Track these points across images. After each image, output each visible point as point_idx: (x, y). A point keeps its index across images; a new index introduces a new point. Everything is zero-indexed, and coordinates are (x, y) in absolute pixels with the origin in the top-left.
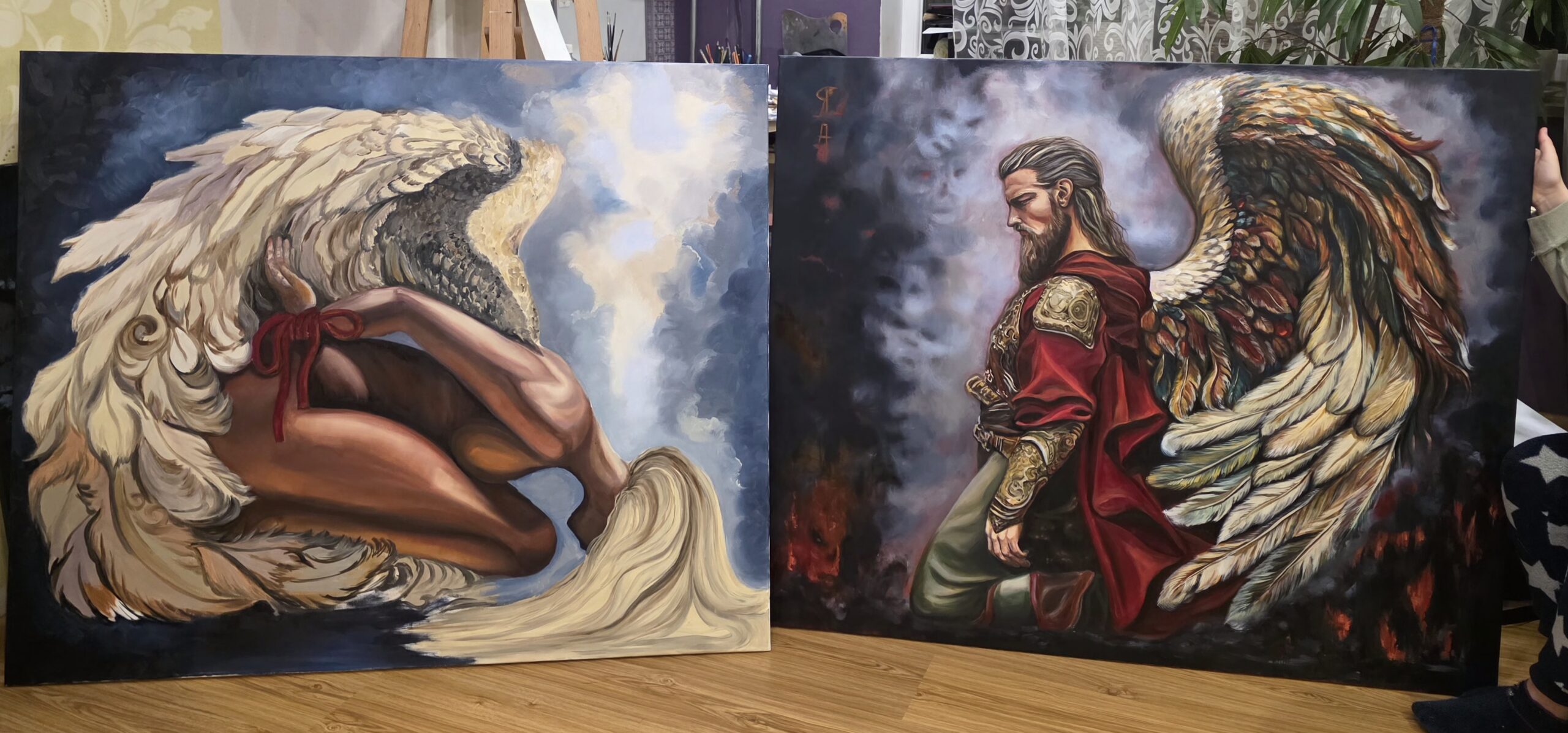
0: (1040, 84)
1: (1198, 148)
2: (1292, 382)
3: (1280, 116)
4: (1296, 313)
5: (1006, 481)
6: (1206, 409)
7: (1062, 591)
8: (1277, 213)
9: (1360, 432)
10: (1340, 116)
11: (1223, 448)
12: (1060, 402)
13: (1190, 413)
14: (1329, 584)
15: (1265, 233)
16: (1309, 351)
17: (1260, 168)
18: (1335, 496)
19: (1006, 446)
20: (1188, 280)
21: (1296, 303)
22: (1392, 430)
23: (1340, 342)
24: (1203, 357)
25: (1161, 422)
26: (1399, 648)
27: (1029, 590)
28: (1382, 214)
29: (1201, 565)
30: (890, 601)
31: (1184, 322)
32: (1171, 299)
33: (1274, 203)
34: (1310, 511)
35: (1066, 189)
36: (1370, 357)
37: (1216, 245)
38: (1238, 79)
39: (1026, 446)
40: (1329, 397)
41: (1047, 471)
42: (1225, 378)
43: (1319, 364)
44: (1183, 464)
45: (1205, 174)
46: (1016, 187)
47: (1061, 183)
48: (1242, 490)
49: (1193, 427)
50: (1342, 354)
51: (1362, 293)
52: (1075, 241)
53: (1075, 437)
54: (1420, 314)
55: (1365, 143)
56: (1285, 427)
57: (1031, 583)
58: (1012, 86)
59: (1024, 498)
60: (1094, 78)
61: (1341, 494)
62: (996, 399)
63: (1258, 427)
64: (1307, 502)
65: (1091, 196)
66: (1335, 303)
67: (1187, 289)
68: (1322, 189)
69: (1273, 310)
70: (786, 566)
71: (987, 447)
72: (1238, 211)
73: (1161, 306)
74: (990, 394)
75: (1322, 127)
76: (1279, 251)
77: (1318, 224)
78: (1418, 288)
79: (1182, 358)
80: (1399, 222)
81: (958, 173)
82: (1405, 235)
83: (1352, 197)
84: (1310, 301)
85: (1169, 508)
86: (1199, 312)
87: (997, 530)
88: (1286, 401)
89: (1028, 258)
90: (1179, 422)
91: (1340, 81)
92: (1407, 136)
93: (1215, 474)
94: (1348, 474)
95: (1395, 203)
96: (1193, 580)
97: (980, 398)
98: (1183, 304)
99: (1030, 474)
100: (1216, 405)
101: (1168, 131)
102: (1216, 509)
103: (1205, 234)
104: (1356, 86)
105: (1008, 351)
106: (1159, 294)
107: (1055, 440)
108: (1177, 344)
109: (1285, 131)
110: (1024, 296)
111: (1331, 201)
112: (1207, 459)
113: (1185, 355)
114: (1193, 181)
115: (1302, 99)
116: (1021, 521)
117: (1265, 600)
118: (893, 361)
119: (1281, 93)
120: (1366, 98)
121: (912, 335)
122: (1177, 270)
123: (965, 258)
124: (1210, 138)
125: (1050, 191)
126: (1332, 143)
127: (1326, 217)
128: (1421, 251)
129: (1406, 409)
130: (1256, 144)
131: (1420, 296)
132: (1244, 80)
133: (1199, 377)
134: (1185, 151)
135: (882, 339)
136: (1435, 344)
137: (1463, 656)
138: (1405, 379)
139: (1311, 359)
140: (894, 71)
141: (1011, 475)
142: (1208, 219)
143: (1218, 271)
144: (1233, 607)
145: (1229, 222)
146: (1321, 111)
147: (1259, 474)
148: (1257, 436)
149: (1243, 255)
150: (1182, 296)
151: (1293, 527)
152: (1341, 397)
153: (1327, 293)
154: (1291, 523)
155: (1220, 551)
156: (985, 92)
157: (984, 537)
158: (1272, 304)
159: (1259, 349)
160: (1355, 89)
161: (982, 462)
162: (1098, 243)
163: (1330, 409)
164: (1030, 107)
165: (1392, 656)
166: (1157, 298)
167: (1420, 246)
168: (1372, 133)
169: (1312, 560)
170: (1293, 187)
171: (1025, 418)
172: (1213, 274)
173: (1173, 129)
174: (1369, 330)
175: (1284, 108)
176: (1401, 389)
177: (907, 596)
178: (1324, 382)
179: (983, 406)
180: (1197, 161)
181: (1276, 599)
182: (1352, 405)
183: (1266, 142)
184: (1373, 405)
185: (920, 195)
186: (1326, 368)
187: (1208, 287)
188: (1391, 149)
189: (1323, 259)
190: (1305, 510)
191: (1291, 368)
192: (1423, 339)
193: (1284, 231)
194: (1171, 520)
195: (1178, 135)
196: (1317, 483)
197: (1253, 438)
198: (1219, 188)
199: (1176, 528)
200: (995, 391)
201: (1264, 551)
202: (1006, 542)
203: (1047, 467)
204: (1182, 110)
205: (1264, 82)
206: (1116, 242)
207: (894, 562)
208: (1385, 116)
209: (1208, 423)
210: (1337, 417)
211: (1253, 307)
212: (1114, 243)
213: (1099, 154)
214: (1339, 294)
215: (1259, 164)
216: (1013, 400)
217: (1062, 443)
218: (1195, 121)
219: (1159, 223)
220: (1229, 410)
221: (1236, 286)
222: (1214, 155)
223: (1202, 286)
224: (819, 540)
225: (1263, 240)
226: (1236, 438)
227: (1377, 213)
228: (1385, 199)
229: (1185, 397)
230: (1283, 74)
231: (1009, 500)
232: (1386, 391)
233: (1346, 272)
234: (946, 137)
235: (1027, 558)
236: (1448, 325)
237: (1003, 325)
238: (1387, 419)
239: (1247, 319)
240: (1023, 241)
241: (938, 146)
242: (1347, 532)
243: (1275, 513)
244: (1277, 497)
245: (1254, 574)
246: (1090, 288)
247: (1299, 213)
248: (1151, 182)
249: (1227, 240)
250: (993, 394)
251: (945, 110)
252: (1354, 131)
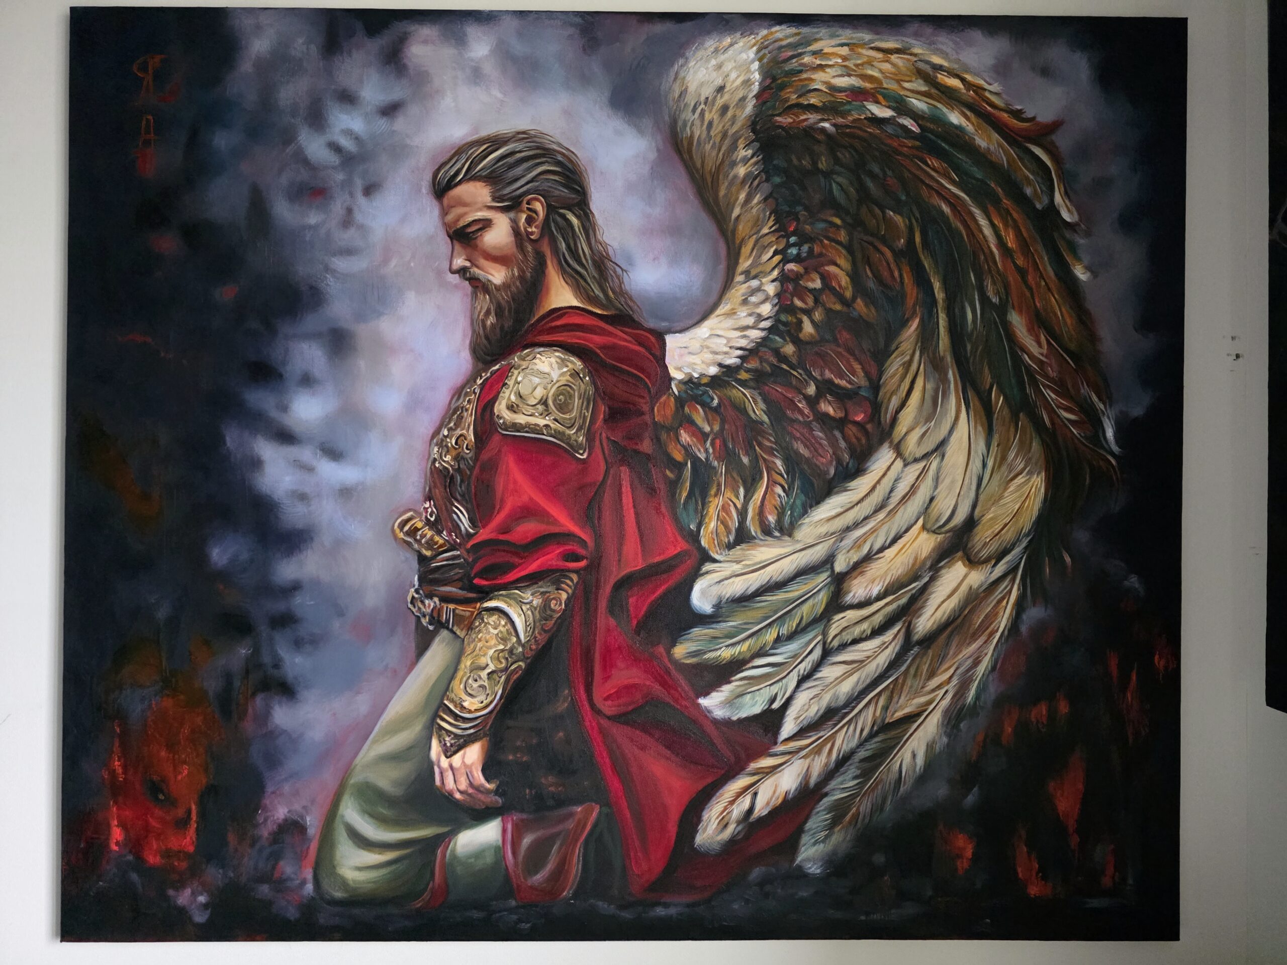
0: (488, 48)
1: (727, 142)
2: (873, 488)
3: (840, 90)
4: (875, 386)
5: (460, 674)
6: (754, 538)
7: (550, 840)
8: (843, 236)
9: (972, 558)
10: (924, 88)
11: (781, 596)
12: (540, 542)
13: (730, 546)
14: (940, 790)
15: (827, 268)
16: (896, 441)
17: (816, 171)
18: (941, 658)
19: (459, 619)
20: (720, 344)
21: (874, 371)
22: (1017, 551)
23: (938, 424)
24: (745, 460)
25: (690, 563)
26: (1043, 878)
27: (500, 843)
28: (987, 231)
29: (756, 778)
30: (280, 885)
31: (716, 410)
32: (696, 375)
33: (838, 221)
34: (909, 682)
35: (535, 212)
36: (980, 446)
37: (759, 289)
38: (779, 35)
39: (490, 616)
40: (927, 508)
41: (523, 653)
42: (779, 490)
43: (910, 459)
44: (723, 625)
45: (739, 181)
46: (459, 210)
47: (528, 203)
48: (810, 658)
49: (736, 568)
50: (943, 444)
51: (966, 351)
52: (553, 292)
53: (564, 596)
54: (1046, 376)
55: (959, 128)
56: (868, 558)
57: (504, 831)
58: (448, 52)
59: (489, 699)
60: (570, 37)
61: (951, 653)
62: (441, 546)
63: (829, 560)
64: (903, 668)
65: (575, 221)
66: (930, 368)
67: (719, 358)
68: (904, 198)
69: (843, 383)
70: (107, 846)
71: (430, 623)
72: (788, 236)
73: (683, 387)
74: (432, 538)
75: (901, 107)
76: (848, 294)
77: (901, 251)
78: (1042, 337)
79: (716, 463)
80: (1011, 242)
81: (370, 190)
82: (1020, 262)
83: (946, 209)
84: (894, 366)
85: (706, 694)
86: (740, 393)
87: (449, 752)
88: (866, 518)
89: (483, 322)
90: (715, 561)
91: (921, 36)
92: (1017, 114)
93: (770, 636)
94: (959, 620)
95: (1005, 215)
96: (746, 802)
97: (416, 546)
98: (715, 382)
99: (498, 659)
100: (767, 531)
101: (683, 116)
102: (775, 689)
103: (742, 274)
104: (942, 44)
105: (459, 470)
106: (679, 369)
107: (535, 603)
108: (708, 444)
109: (848, 112)
110: (479, 382)
111: (918, 215)
112: (759, 614)
113: (719, 459)
114: (722, 192)
115: (870, 63)
116: (485, 735)
117: (850, 822)
118: (275, 497)
119: (841, 56)
120: (958, 61)
121: (306, 454)
122: (703, 331)
123: (387, 327)
124: (743, 126)
125: (512, 215)
126: (915, 129)
127: (911, 241)
128: (1043, 283)
129: (1034, 519)
130: (809, 133)
131: (1045, 351)
132: (787, 37)
133: (742, 491)
134: (708, 147)
135: (257, 464)
136: (1069, 420)
137: (1130, 881)
138: (1030, 473)
139: (899, 454)
140: (258, 28)
141: (469, 663)
142: (746, 250)
143: (763, 329)
144: (805, 839)
145: (776, 253)
146: (898, 82)
147: (833, 631)
148: (828, 573)
149: (798, 303)
150: (713, 370)
151: (886, 708)
152: (944, 506)
153: (918, 354)
154: (882, 702)
155: (784, 754)
156: (405, 61)
157: (429, 767)
158: (841, 376)
159: (825, 442)
160: (944, 48)
161: (422, 647)
162: (588, 294)
163: (928, 526)
164: (476, 84)
165: (1033, 890)
166: (677, 375)
167: (1042, 277)
168: (968, 113)
169: (914, 756)
170: (864, 196)
171: (485, 573)
172: (756, 334)
173: (690, 114)
174: (978, 403)
175: (846, 79)
176: (1026, 489)
177: (309, 874)
178: (918, 487)
179: (422, 559)
180: (727, 163)
181: (867, 821)
182: (961, 516)
183: (823, 130)
184: (989, 516)
185: (310, 227)
186: (921, 465)
187: (749, 354)
188: (996, 136)
189: (910, 302)
190: (900, 681)
191: (872, 468)
192: (1052, 412)
193: (854, 263)
194: (709, 712)
195: (698, 123)
196: (916, 638)
197: (823, 578)
198: (759, 203)
199: (716, 722)
200: (439, 533)
201: (846, 748)
202: (463, 771)
203: (523, 646)
204: (702, 84)
205: (816, 40)
206: (614, 292)
207: (286, 820)
208: (986, 86)
209: (757, 560)
210: (940, 538)
211: (814, 379)
212: (611, 293)
213: (582, 155)
214: (934, 354)
215: (815, 163)
216: (469, 546)
217: (546, 606)
218: (720, 102)
219: (675, 260)
220: (787, 538)
221: (789, 349)
222: (750, 152)
223: (739, 352)
224: (161, 797)
225: (825, 278)
226: (798, 580)
227: (981, 231)
228: (991, 209)
229: (722, 523)
230: (843, 27)
231: (466, 704)
232: (1006, 494)
233: (942, 320)
234: (349, 133)
235: (496, 792)
236: (1085, 390)
237: (450, 430)
238: (1009, 535)
239: (807, 398)
240: (474, 295)
241: (336, 148)
242: (961, 709)
243: (860, 687)
244: (860, 663)
245: (833, 784)
246: (578, 364)
247: (872, 235)
248: (662, 196)
249: (773, 281)
250: (437, 538)
251: (344, 91)
252: (945, 110)
